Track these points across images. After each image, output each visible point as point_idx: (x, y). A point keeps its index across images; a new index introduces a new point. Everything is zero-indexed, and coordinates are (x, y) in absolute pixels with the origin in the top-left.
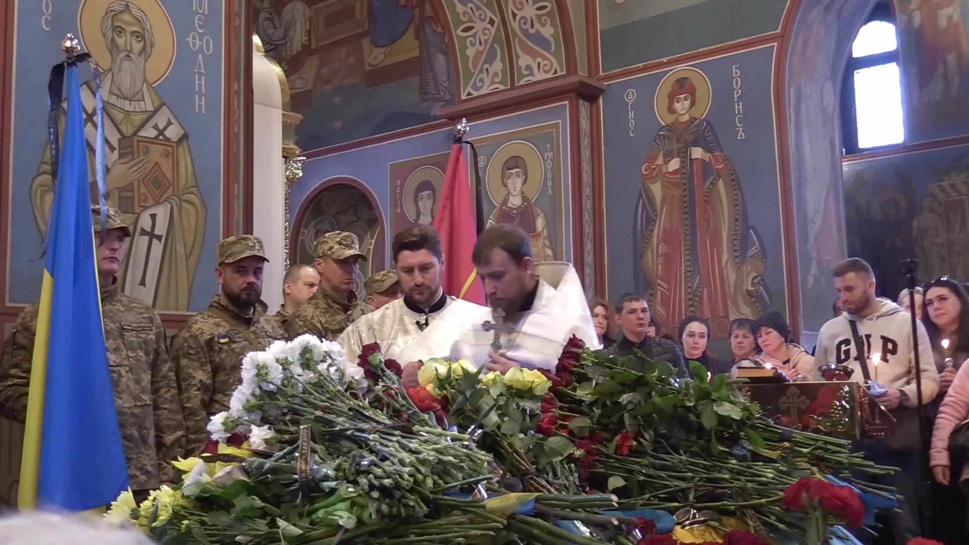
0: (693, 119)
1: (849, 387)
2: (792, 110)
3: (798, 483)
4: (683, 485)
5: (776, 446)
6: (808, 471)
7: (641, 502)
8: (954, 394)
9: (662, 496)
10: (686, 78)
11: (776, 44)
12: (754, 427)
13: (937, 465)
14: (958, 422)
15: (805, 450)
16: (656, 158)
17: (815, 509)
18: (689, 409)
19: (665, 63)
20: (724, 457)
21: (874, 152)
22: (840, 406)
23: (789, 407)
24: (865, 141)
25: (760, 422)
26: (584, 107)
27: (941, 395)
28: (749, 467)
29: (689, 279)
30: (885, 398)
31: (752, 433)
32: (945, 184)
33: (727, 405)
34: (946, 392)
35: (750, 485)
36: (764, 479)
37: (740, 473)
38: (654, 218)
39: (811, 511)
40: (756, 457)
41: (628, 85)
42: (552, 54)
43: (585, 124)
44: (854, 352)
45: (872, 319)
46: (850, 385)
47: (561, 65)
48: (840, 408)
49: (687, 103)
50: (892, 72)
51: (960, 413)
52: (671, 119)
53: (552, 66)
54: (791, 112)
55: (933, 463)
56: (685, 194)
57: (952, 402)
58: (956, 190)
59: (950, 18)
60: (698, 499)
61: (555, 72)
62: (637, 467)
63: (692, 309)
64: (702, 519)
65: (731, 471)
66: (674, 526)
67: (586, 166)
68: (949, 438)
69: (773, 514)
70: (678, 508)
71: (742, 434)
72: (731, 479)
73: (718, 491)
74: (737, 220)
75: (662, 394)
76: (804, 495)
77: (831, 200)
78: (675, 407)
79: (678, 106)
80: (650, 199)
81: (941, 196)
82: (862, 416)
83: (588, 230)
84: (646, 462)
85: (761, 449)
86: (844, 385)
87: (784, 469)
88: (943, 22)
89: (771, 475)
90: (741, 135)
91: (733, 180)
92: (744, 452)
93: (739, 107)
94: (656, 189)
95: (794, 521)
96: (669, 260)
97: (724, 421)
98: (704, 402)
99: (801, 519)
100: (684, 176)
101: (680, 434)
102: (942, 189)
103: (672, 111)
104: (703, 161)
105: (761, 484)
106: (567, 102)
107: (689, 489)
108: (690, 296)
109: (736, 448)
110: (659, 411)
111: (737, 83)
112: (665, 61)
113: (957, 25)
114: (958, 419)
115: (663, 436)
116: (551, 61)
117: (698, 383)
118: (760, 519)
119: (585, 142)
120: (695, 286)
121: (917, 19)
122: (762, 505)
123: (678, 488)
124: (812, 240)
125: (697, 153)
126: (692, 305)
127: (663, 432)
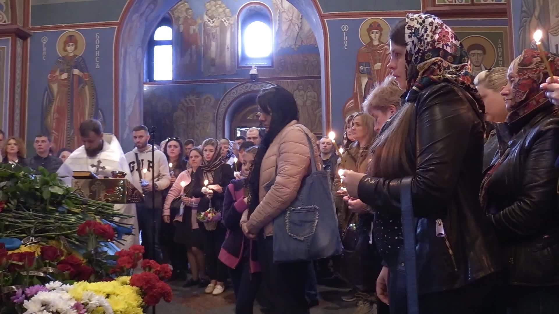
0: (75, 56)
1: (123, 181)
2: (122, 58)
3: (85, 223)
4: (29, 226)
5: (79, 207)
6: (93, 218)
7: (5, 235)
8: (175, 186)
9: (18, 231)
10: (73, 36)
11: (117, 27)
12: (69, 198)
13: (166, 215)
14: (175, 197)
15: (93, 208)
16: (55, 72)
17: (92, 235)
18: (37, 190)
19: (63, 27)
20: (52, 212)
21: (160, 82)
22: (118, 189)
23: (96, 190)
24: (157, 77)
25: (73, 195)
26: (19, 42)
27: (170, 186)
28: (64, 217)
29: (68, 131)
30: (148, 187)
31: (68, 201)
32: (187, 99)
33: (57, 188)
34: (172, 186)
35: (63, 225)
36: (71, 222)
37: (60, 219)
38: (53, 100)
39: (90, 235)
40: (69, 212)
41: (45, 34)
42: (4, 12)
43: (19, 50)
44: (136, 167)
45: (144, 153)
46: (123, 180)
47: (8, 19)
48: (118, 190)
49: (73, 48)
50: (169, 49)
51: (176, 194)
52: (64, 54)
53: (3, 18)
54: (121, 59)
55: (164, 214)
56: (69, 90)
57: (174, 189)
58: (191, 102)
59: (194, 30)
60: (36, 232)
61: (5, 22)
62: (5, 218)
63: (69, 145)
64: (36, 241)
65: (55, 218)
66: (21, 245)
67: (18, 72)
68: (171, 204)
69: (74, 238)
70: (24, 237)
71: (63, 201)
72: (54, 222)
73: (47, 228)
74: (93, 105)
75: (23, 182)
76: (87, 228)
77: (137, 101)
78: (30, 189)
79: (68, 48)
80: (51, 92)
81: (185, 104)
82: (128, 194)
83: (17, 103)
84: (10, 215)
85: (72, 208)
86: (121, 180)
87: (82, 217)
88: (192, 32)
89: (73, 220)
90: (98, 66)
91: (92, 87)
92: (64, 210)
93: (97, 53)
94: (55, 87)
95: (83, 240)
96: (59, 121)
97: (54, 195)
98: (45, 186)
99: (86, 239)
100: (69, 82)
101: (31, 202)
102: (186, 100)
103: (65, 50)
104: (79, 76)
105: (69, 224)
106: (10, 38)
107: (32, 227)
108: (68, 139)
109: (60, 208)
110: (21, 191)
111: (98, 42)
112: (63, 25)
113: (197, 34)
114: (175, 196)
115: (22, 203)
116: (2, 16)
117: (43, 177)
118: (67, 240)
119: (19, 60)
120: (71, 134)
121: (182, 28)
122: (68, 234)
123: (26, 227)
124: (127, 118)
125: (76, 72)
126: (69, 144)
127: (22, 200)
